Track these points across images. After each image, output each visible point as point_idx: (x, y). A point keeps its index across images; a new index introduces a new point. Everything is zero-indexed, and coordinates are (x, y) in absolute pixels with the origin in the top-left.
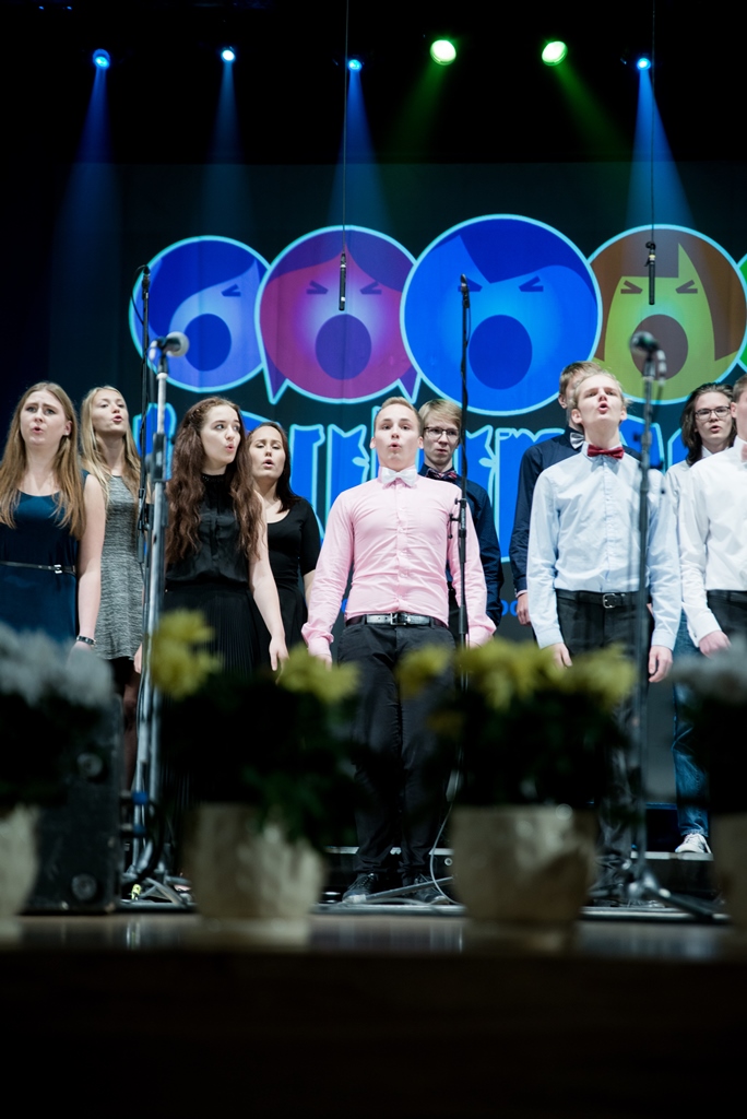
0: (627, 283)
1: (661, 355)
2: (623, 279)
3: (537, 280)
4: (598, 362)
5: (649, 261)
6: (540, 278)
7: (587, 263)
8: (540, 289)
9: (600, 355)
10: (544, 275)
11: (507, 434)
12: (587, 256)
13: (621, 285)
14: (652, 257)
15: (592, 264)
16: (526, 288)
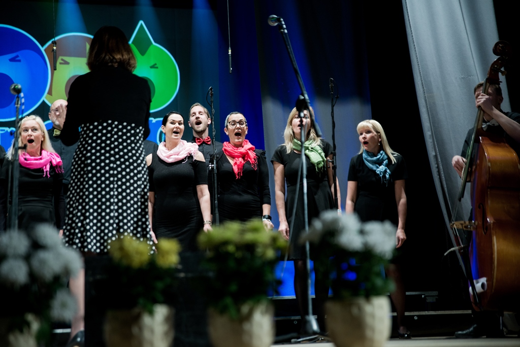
0: (62, 60)
1: (22, 95)
2: (60, 58)
3: (17, 56)
4: (49, 96)
5: (53, 50)
6: (19, 55)
7: (43, 49)
8: (19, 61)
9: (50, 93)
10: (21, 54)
11: (4, 130)
12: (42, 46)
13: (59, 61)
14: (55, 48)
15: (45, 50)
16: (12, 60)
